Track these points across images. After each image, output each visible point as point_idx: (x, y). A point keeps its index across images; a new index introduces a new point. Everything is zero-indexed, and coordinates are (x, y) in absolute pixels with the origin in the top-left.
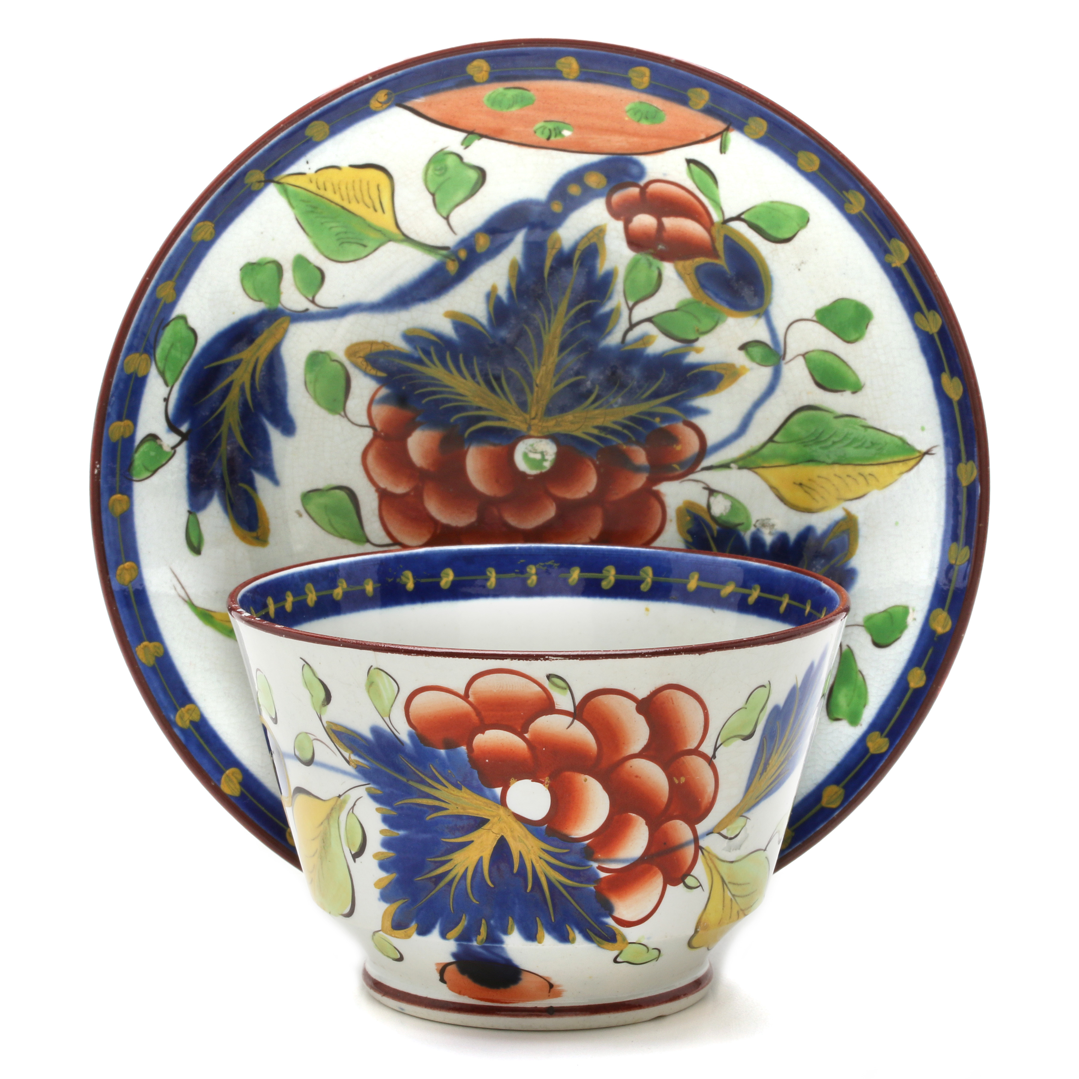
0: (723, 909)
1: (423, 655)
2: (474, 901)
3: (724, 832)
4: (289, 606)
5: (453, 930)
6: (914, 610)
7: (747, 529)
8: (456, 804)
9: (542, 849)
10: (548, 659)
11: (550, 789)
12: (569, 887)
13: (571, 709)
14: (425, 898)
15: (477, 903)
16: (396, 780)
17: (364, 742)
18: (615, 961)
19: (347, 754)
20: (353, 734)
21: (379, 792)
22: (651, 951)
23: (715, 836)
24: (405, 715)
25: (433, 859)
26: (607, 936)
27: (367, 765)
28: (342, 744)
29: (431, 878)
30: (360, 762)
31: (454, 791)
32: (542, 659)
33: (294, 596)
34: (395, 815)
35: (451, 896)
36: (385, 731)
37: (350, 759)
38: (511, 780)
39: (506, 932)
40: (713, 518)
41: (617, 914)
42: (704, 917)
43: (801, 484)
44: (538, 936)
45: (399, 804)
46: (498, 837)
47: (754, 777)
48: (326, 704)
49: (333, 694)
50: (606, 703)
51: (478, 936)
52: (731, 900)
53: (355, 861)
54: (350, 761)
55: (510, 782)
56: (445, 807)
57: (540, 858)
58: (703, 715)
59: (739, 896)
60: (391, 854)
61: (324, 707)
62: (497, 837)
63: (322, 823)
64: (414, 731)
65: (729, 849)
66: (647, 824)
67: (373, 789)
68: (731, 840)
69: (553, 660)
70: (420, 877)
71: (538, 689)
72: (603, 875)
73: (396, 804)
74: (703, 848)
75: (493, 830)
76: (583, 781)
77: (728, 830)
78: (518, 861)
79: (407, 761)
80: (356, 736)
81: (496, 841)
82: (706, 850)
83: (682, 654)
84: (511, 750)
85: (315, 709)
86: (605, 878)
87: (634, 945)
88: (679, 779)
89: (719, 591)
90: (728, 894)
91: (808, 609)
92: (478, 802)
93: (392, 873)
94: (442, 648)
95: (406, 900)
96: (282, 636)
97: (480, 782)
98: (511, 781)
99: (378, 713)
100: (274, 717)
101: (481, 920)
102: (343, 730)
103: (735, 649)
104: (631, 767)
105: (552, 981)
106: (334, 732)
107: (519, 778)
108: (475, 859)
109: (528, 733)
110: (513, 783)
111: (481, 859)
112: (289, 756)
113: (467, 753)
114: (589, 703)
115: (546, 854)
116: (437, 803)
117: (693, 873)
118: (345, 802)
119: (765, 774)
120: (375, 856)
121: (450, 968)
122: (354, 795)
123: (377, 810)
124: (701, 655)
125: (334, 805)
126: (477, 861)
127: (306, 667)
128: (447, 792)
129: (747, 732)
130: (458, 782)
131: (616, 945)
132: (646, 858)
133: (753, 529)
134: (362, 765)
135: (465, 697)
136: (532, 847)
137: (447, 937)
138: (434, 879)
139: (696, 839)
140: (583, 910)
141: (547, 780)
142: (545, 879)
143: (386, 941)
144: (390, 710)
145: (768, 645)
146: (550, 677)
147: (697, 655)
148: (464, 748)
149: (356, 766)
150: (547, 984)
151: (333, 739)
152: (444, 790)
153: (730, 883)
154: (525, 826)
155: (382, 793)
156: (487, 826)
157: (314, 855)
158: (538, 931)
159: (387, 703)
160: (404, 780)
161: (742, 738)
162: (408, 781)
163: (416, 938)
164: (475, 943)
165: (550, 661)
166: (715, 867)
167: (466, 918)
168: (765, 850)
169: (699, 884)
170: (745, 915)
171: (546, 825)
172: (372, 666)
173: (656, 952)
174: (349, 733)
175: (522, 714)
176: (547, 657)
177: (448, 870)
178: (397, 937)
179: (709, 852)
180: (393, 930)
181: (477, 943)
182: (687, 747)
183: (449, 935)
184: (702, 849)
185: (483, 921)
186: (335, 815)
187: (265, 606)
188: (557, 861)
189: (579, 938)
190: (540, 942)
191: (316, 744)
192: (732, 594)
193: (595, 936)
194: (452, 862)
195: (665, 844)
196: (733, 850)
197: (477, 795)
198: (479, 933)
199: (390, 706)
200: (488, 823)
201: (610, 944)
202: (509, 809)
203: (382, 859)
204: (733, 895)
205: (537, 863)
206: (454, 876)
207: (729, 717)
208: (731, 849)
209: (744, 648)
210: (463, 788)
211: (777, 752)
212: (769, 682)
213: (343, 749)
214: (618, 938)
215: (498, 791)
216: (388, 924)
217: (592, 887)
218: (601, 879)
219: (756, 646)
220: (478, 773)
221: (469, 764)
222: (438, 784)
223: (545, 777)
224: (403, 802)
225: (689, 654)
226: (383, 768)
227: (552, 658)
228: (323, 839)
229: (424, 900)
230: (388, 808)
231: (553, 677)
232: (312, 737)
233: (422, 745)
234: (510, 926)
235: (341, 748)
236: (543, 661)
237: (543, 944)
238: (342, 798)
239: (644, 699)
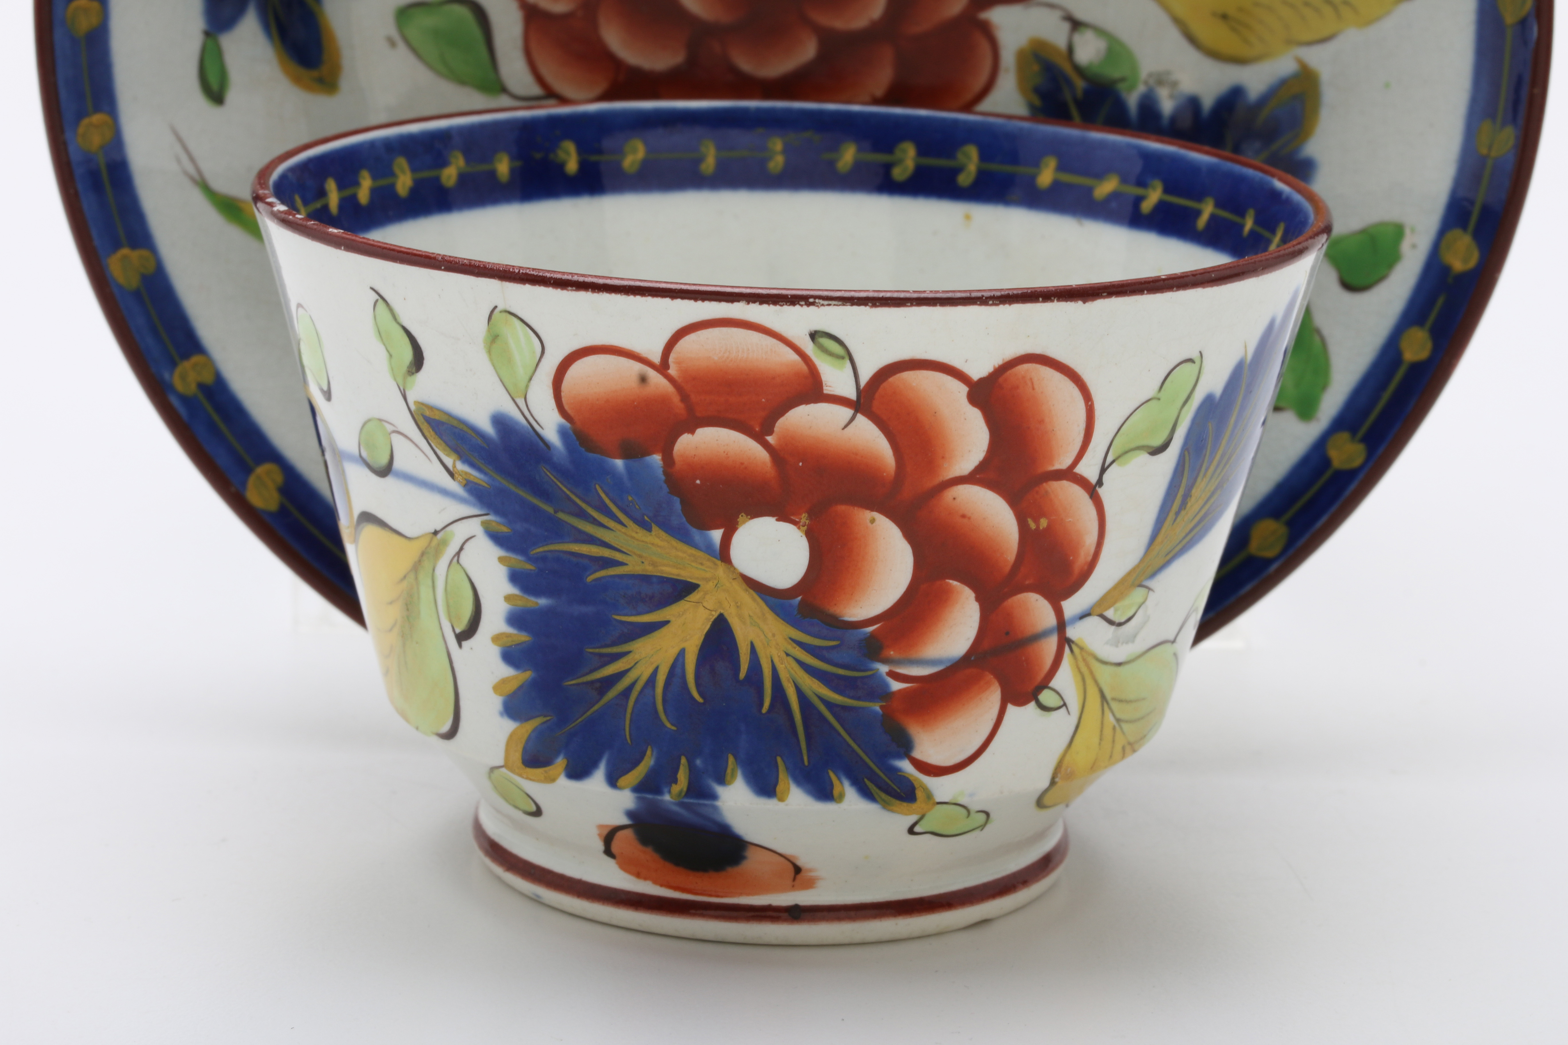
0: (1100, 744)
1: (588, 291)
2: (668, 725)
3: (1110, 614)
4: (363, 195)
5: (630, 773)
6: (1413, 231)
7: (1132, 88)
8: (640, 556)
9: (791, 639)
10: (813, 304)
11: (810, 535)
12: (837, 706)
13: (850, 393)
14: (582, 715)
15: (674, 728)
16: (535, 509)
17: (480, 441)
18: (911, 831)
19: (449, 461)
20: (461, 426)
21: (505, 529)
22: (973, 815)
23: (1094, 622)
24: (553, 395)
25: (597, 651)
26: (899, 791)
27: (486, 483)
28: (442, 442)
29: (592, 682)
30: (473, 475)
31: (637, 533)
32: (803, 303)
33: (374, 177)
34: (531, 570)
35: (628, 716)
36: (517, 423)
37: (455, 469)
38: (740, 516)
39: (722, 780)
40: (1078, 69)
41: (917, 754)
42: (1068, 758)
43: (1224, 17)
44: (779, 789)
45: (538, 553)
46: (713, 615)
47: (1165, 519)
48: (414, 370)
49: (426, 354)
50: (914, 384)
51: (674, 786)
52: (1114, 728)
53: (460, 646)
54: (454, 473)
55: (738, 520)
56: (620, 560)
57: (788, 655)
58: (1085, 410)
59: (1127, 722)
60: (523, 637)
61: (410, 376)
62: (711, 617)
63: (405, 577)
64: (568, 425)
65: (1116, 643)
66: (977, 599)
67: (494, 524)
68: (1120, 627)
69: (823, 305)
70: (572, 680)
71: (793, 357)
72: (896, 686)
73: (534, 552)
74: (1073, 642)
75: (705, 604)
76: (868, 521)
77: (1116, 610)
78: (748, 659)
79: (555, 477)
80: (465, 429)
81: (710, 623)
82: (1077, 645)
83: (1053, 301)
84: (742, 464)
85: (395, 380)
86: (900, 691)
87: (945, 806)
88: (1037, 521)
89: (1090, 190)
90: (1110, 719)
91: (1249, 224)
92: (680, 554)
93: (525, 670)
94: (622, 279)
95: (548, 718)
96: (340, 249)
97: (684, 519)
98: (740, 519)
99: (506, 392)
100: (325, 388)
101: (680, 759)
102: (444, 418)
103: (1146, 294)
104: (954, 499)
105: (799, 863)
106: (428, 420)
107: (755, 513)
108: (673, 652)
109: (774, 434)
110: (744, 522)
111: (682, 653)
112: (350, 458)
113: (662, 467)
114: (885, 385)
115: (798, 648)
116: (606, 553)
117: (1054, 683)
118: (444, 543)
119: (1183, 513)
120: (496, 639)
121: (620, 834)
122: (461, 531)
123: (501, 560)
124: (1087, 304)
125: (426, 548)
126: (675, 656)
127: (381, 305)
128: (625, 534)
129: (1158, 442)
130: (646, 517)
131: (914, 806)
132: (973, 658)
133: (1141, 89)
134: (476, 481)
135: (663, 367)
136: (774, 635)
137: (618, 784)
138: (598, 685)
139: (1062, 625)
140: (859, 746)
141: (804, 518)
142: (795, 691)
143: (511, 782)
144: (527, 387)
145: (1204, 287)
146: (816, 336)
147: (1080, 303)
148: (656, 459)
149: (465, 482)
150: (791, 866)
151: (427, 434)
152: (620, 531)
153: (1114, 699)
154: (763, 599)
155: (509, 531)
156: (694, 596)
157: (391, 630)
158: (780, 780)
159: (522, 373)
160: (550, 510)
161: (1150, 450)
162: (556, 512)
163: (563, 782)
164: (667, 797)
165: (817, 308)
166: (1091, 673)
167: (652, 754)
168: (1173, 642)
169: (1062, 703)
170: (1134, 751)
171: (799, 598)
172: (496, 307)
173: (983, 817)
174: (455, 423)
175: (763, 400)
176: (811, 300)
177: (623, 669)
178: (531, 780)
179: (1081, 649)
180: (524, 767)
181: (672, 797)
182: (1053, 465)
183: (622, 781)
184: (1071, 644)
185: (683, 760)
186: (427, 564)
187: (322, 193)
188: (816, 660)
189: (851, 794)
190: (781, 800)
191: (397, 440)
192: (1114, 196)
193: (877, 790)
194: (630, 656)
195: (1007, 633)
196: (1122, 643)
197: (678, 541)
198: (675, 781)
199: (527, 378)
200: (696, 591)
201: (905, 804)
202: (735, 569)
203: (509, 644)
204: (1118, 720)
205: (782, 664)
206: (633, 680)
207: (1129, 414)
208: (1119, 642)
209: (1162, 292)
210: (653, 529)
211: (1205, 475)
212: (1201, 353)
213: (444, 450)
214: (919, 794)
215: (717, 535)
216: (517, 756)
217: (876, 707)
218: (894, 693)
219: (1183, 290)
220: (682, 502)
221: (665, 486)
222: (610, 520)
223: (801, 514)
224: (546, 548)
225: (1067, 301)
226: (513, 488)
227: (822, 302)
228: (407, 605)
229: (580, 720)
230: (520, 558)
231: (822, 337)
232: (390, 428)
233: (583, 449)
234: (729, 771)
235: (439, 449)
236: (805, 307)
237: (786, 802)
238: (439, 536)
239: (982, 380)
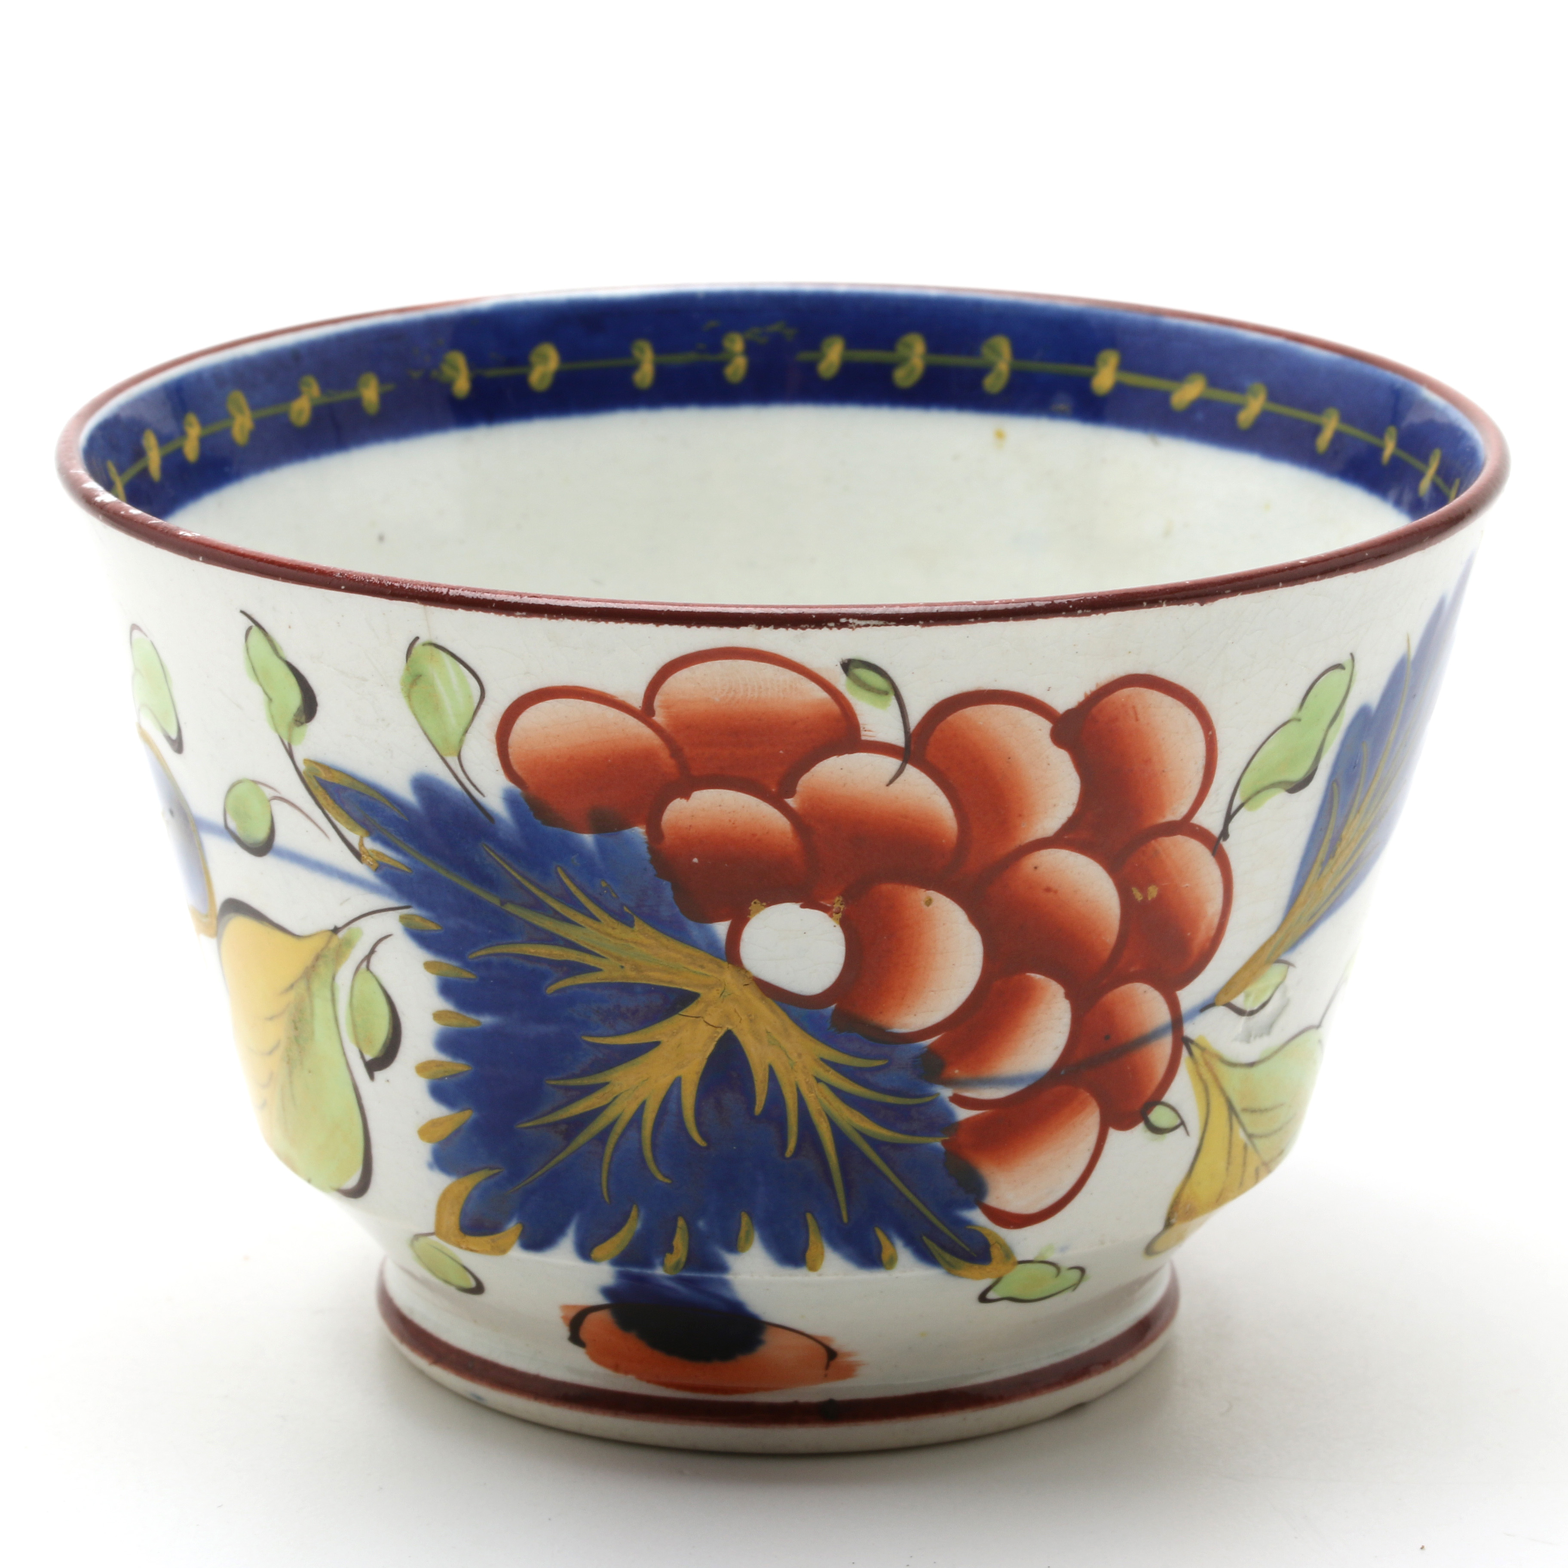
0: (1227, 1169)
1: (544, 617)
2: (660, 1177)
3: (1239, 1001)
4: (191, 450)
5: (609, 1241)
8: (619, 959)
9: (823, 1060)
10: (845, 625)
11: (846, 924)
12: (885, 1144)
13: (897, 737)
14: (542, 1167)
15: (667, 1181)
16: (474, 900)
17: (396, 812)
18: (983, 1298)
19: (354, 838)
20: (370, 792)
21: (432, 926)
22: (1064, 1273)
23: (1219, 1012)
24: (496, 752)
25: (562, 1083)
26: (968, 1249)
27: (406, 867)
28: (344, 813)
29: (556, 1124)
30: (387, 856)
31: (614, 928)
32: (832, 624)
33: (204, 423)
34: (470, 979)
35: (605, 1167)
36: (448, 788)
37: (362, 848)
38: (753, 903)
39: (734, 1247)
41: (993, 1200)
42: (1187, 1191)
44: (810, 1254)
45: (479, 957)
46: (718, 1033)
47: (1309, 873)
48: (303, 719)
49: (320, 699)
51: (668, 1255)
52: (1245, 1147)
53: (372, 1077)
54: (362, 853)
55: (750, 908)
56: (592, 965)
57: (818, 1080)
58: (1204, 742)
59: (1261, 1137)
60: (461, 1066)
61: (298, 726)
62: (716, 1035)
63: (292, 986)
64: (517, 790)
65: (1248, 1038)
66: (1068, 996)
67: (417, 919)
68: (1251, 1017)
69: (859, 626)
70: (529, 1121)
71: (820, 694)
72: (963, 1114)
73: (474, 955)
74: (1192, 1042)
75: (707, 1019)
76: (923, 903)
77: (1247, 996)
78: (766, 1088)
79: (501, 859)
80: (376, 796)
81: (715, 1043)
82: (1197, 1045)
83: (1161, 605)
84: (754, 835)
85: (277, 730)
86: (968, 1120)
87: (1029, 1265)
88: (1143, 890)
89: (1166, 396)
90: (1240, 1135)
91: (1389, 448)
92: (673, 955)
93: (463, 1110)
94: (588, 600)
95: (496, 1171)
96: (197, 560)
97: (678, 909)
98: (753, 907)
99: (431, 748)
100: (174, 736)
101: (676, 1221)
102: (346, 782)
103: (1281, 587)
104: (1036, 868)
105: (834, 1346)
106: (324, 785)
107: (773, 898)
108: (665, 1081)
109: (796, 796)
110: (758, 911)
111: (677, 1083)
112: (211, 828)
113: (646, 842)
114: (943, 725)
115: (832, 1071)
116: (573, 956)
117: (1168, 1097)
118: (348, 944)
119: (1331, 862)
120: (422, 1069)
121: (592, 1317)
122: (372, 929)
123: (428, 966)
124: (1205, 606)
125: (322, 950)
126: (668, 1087)
127: (255, 633)
128: (598, 930)
129: (1297, 775)
130: (625, 908)
131: (989, 1268)
132: (1063, 1072)
134: (391, 863)
135: (645, 713)
136: (800, 1055)
137: (593, 1255)
138: (563, 1127)
139: (1177, 1021)
140: (915, 1194)
141: (838, 903)
142: (829, 1128)
143: (443, 1253)
144: (461, 742)
145: (1355, 571)
146: (851, 667)
147: (1196, 605)
148: (639, 832)
149: (376, 865)
150: (823, 1351)
151: (322, 802)
152: (590, 926)
153: (1245, 1110)
154: (784, 1010)
155: (439, 928)
156: (693, 1009)
157: (271, 1053)
158: (811, 1244)
159: (454, 724)
160: (493, 900)
161: (1290, 787)
162: (503, 903)
163: (517, 1253)
164: (659, 1271)
165: (851, 630)
166: (1216, 1079)
167: (638, 1216)
168: (1318, 1026)
169: (1178, 1122)
170: (1269, 1171)
171: (833, 1006)
172: (417, 638)
173: (1076, 1274)
174: (362, 788)
175: (781, 752)
176: (843, 620)
177: (597, 1106)
178: (472, 1250)
179: (1203, 1050)
180: (463, 1235)
181: (666, 1271)
182: (1164, 817)
183: (597, 1252)
184: (1190, 1044)
185: (681, 1222)
186: (324, 971)
187: (140, 453)
188: (856, 1085)
189: (904, 1256)
190: (813, 1268)
191: (279, 809)
192: (1200, 404)
193: (940, 1251)
194: (607, 1089)
195: (1107, 1038)
196: (1255, 1037)
197: (670, 938)
198: (670, 1249)
199: (461, 730)
200: (695, 1002)
201: (976, 1266)
202: (747, 971)
203: (440, 1076)
204: (1250, 1136)
205: (811, 1092)
206: (611, 1120)
207: (1260, 743)
208: (1251, 1036)
209: (1302, 583)
210: (635, 923)
211: (1358, 811)
212: (1352, 655)
213: (346, 824)
214: (995, 1252)
215: (721, 928)
216: (452, 1220)
217: (937, 1143)
218: (960, 1124)
219: (1328, 578)
220: (674, 888)
221: (650, 867)
222: (577, 913)
223: (833, 898)
224: (490, 951)
225: (1179, 604)
226: (442, 872)
227: (857, 622)
228: (294, 1022)
229: (539, 1173)
230: (453, 963)
231: (858, 667)
232: (269, 793)
233: (539, 822)
234: (742, 1234)
235: (339, 821)
236: (835, 630)
237: (819, 1272)
238: (341, 934)
239: (1069, 713)
